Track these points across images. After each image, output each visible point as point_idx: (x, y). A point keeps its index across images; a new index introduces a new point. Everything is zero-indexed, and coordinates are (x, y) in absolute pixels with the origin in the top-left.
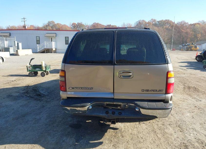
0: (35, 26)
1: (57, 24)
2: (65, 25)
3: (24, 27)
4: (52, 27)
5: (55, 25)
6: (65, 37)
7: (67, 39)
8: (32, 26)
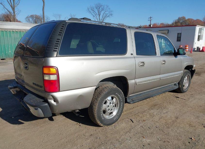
0: (165, 24)
1: (188, 19)
2: (197, 20)
3: (150, 25)
4: (181, 23)
5: (186, 20)
6: (178, 34)
7: (179, 36)
8: (162, 24)
